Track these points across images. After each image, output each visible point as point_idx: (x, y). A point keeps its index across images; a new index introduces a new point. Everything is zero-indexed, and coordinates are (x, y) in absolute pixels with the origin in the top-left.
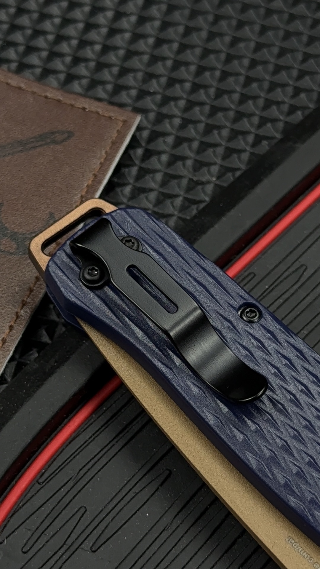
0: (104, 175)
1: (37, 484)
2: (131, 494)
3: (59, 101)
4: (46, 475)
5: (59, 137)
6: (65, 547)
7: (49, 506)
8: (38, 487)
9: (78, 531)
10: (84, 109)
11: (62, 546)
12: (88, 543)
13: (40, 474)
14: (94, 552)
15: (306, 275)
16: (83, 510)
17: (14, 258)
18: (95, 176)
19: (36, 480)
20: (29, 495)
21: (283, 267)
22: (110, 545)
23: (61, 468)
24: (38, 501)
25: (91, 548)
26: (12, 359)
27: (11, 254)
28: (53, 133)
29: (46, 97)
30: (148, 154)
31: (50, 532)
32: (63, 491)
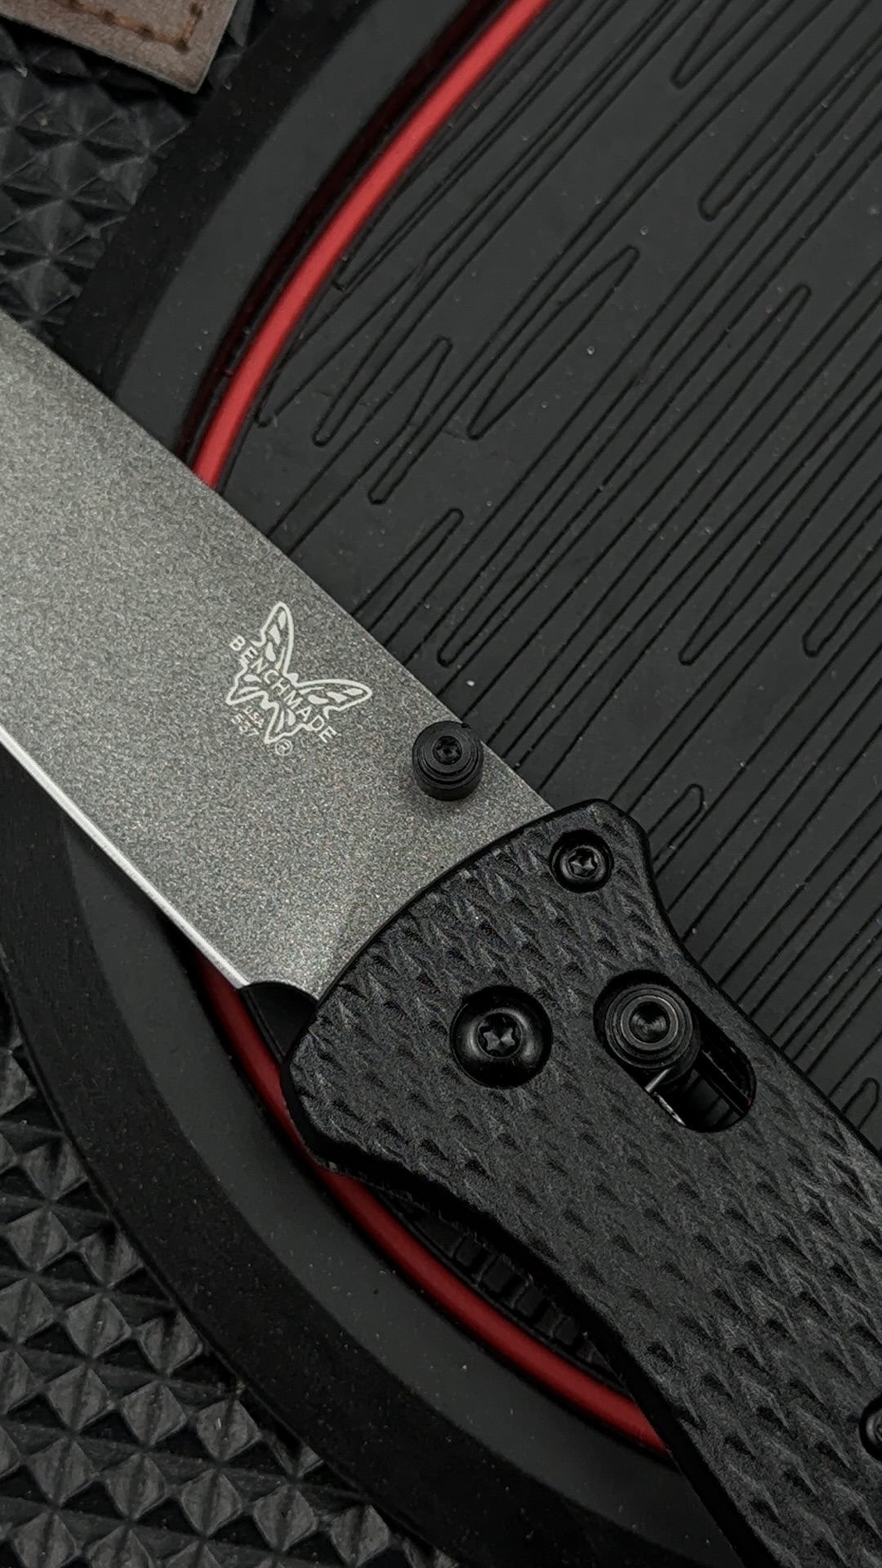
1: (334, 290)
2: (550, 307)
4: (353, 267)
6: (410, 430)
7: (367, 337)
8: (335, 294)
9: (435, 394)
11: (404, 428)
12: (462, 419)
13: (339, 265)
14: (475, 438)
16: (443, 345)
19: (331, 279)
20: (317, 316)
22: (511, 421)
23: (386, 248)
24: (338, 328)
25: (469, 429)
31: (374, 396)
32: (395, 303)
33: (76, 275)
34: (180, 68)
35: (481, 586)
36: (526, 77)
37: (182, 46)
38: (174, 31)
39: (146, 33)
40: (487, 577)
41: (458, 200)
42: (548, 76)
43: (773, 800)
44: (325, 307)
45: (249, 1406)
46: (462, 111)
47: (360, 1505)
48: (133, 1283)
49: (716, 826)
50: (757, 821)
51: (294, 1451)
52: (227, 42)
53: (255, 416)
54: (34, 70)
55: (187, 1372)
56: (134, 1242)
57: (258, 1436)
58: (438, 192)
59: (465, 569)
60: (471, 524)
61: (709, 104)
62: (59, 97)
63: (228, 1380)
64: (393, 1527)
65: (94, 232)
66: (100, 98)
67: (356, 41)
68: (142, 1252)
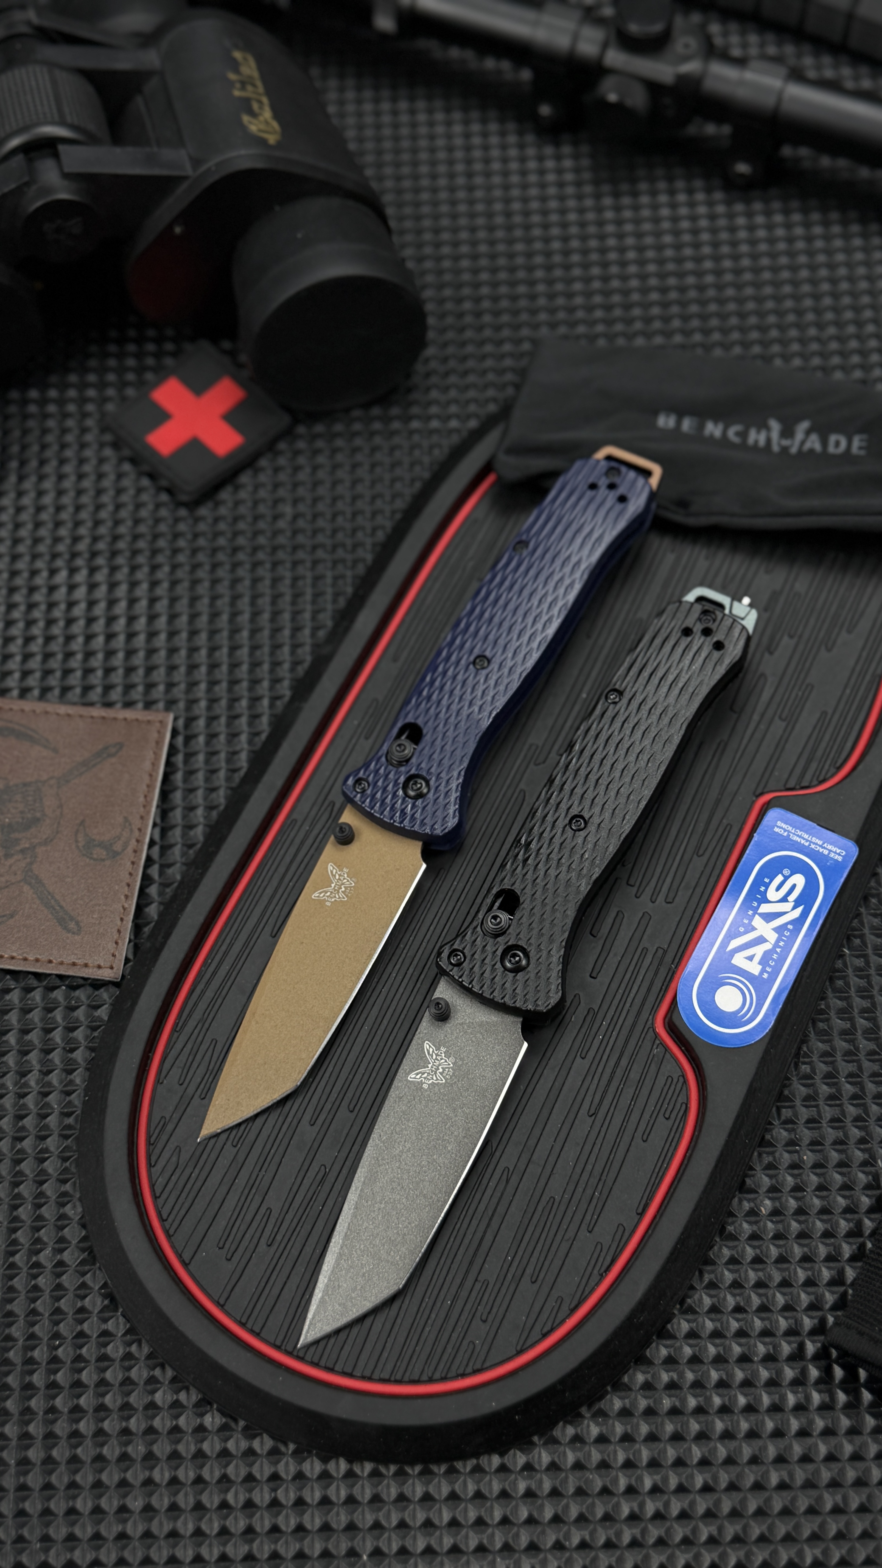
0: (157, 773)
3: (103, 718)
5: (113, 750)
7: (189, 1046)
8: (176, 1035)
10: (125, 719)
13: (176, 1024)
17: (108, 863)
18: (151, 775)
19: (174, 1030)
23: (190, 1015)
24: (179, 1046)
26: (130, 941)
27: (103, 860)
28: (106, 748)
29: (92, 717)
30: (188, 739)
31: (195, 1064)
32: (196, 1031)
33: (92, 1049)
34: (112, 975)
36: (224, 948)
37: (112, 968)
38: (108, 965)
39: (99, 967)
41: (209, 994)
42: (231, 945)
44: (174, 1040)
45: (218, 1410)
46: (205, 964)
47: (261, 1434)
48: (174, 1380)
49: (331, 1178)
51: (236, 1421)
52: (127, 960)
53: (158, 1082)
54: (67, 986)
55: (197, 1405)
56: (171, 1366)
57: (224, 1420)
58: (203, 992)
62: (77, 993)
63: (210, 1404)
64: (273, 1438)
65: (96, 1034)
66: (89, 990)
67: (165, 954)
68: (174, 1369)
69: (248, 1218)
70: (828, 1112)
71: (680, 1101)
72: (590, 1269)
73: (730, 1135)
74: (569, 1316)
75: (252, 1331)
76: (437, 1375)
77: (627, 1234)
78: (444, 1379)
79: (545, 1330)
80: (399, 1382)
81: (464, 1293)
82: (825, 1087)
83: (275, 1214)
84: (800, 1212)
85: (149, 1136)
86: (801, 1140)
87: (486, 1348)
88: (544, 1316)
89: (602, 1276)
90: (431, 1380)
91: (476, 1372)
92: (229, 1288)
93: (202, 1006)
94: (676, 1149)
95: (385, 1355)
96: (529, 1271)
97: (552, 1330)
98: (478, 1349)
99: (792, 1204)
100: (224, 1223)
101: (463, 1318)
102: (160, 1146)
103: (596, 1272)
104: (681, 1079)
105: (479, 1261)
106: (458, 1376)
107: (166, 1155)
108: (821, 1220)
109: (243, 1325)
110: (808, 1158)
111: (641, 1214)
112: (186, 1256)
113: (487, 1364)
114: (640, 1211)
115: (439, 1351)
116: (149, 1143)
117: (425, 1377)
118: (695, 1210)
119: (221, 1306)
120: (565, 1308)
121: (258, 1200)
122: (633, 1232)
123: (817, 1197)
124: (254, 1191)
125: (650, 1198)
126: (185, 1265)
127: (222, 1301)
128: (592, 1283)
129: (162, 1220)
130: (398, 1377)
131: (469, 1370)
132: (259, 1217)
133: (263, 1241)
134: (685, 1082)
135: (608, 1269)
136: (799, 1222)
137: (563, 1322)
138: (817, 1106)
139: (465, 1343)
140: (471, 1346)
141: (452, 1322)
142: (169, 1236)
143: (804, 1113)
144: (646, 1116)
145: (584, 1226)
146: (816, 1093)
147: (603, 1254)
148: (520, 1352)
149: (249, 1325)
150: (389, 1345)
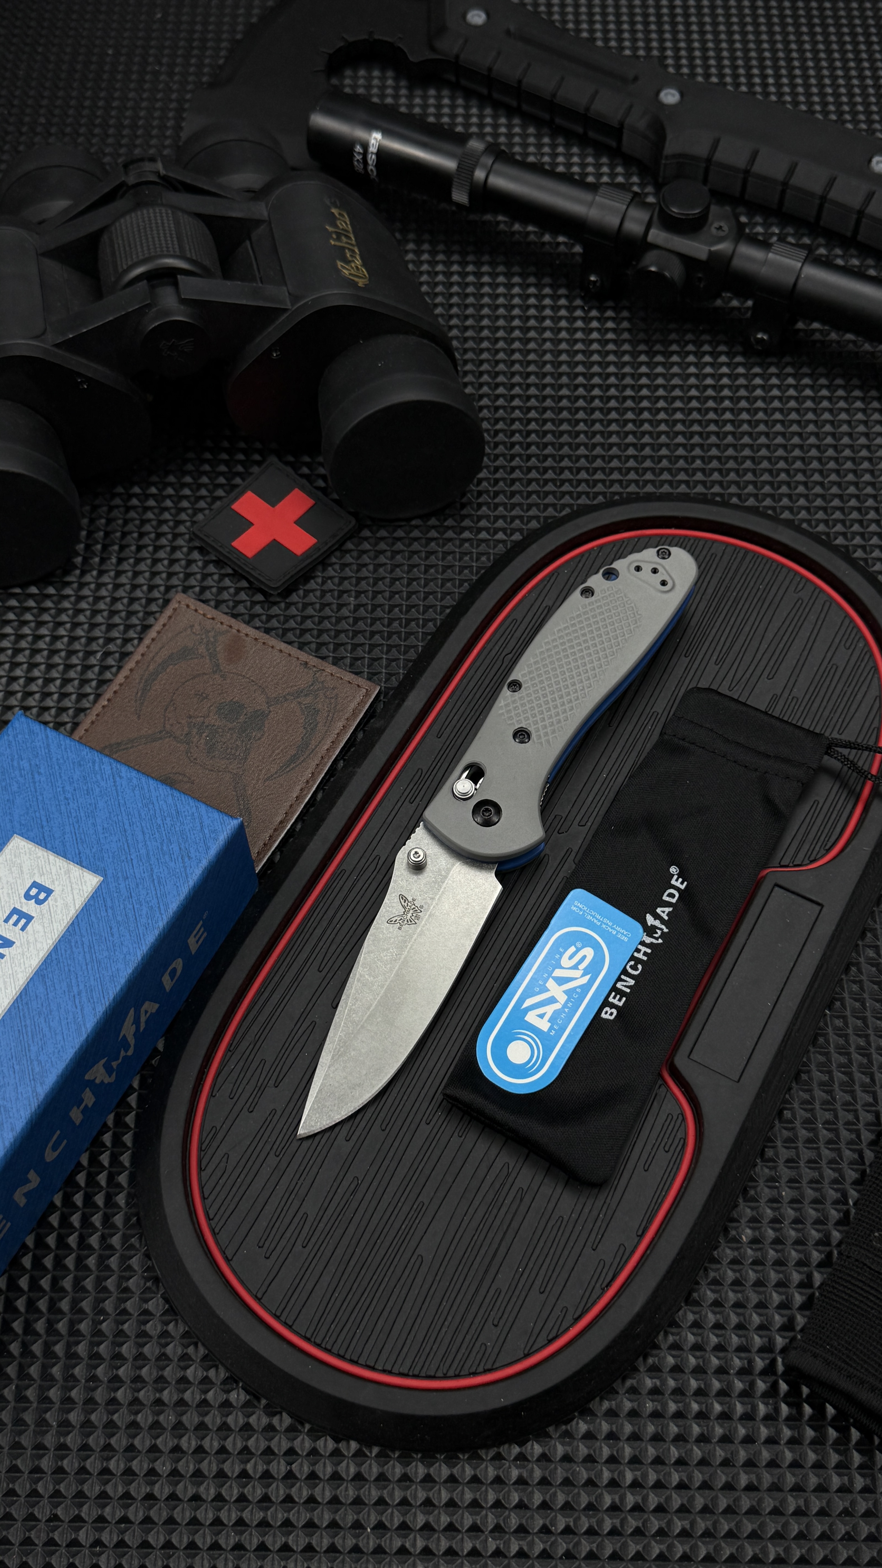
6: (257, 1088)
7: (241, 1064)
9: (263, 1077)
11: (255, 1088)
12: (272, 1082)
13: (230, 1044)
15: (381, 863)
16: (263, 1061)
19: (228, 1049)
21: (363, 861)
22: (286, 1080)
23: (243, 1037)
31: (245, 1081)
32: (248, 1052)
35: (284, 1130)
40: (286, 1127)
42: (283, 977)
43: (379, 1176)
46: (259, 993)
50: (375, 1183)
53: (211, 1095)
55: (225, 1382)
57: (248, 1397)
59: (280, 1126)
60: (279, 1113)
61: (330, 975)
64: (291, 1417)
68: (206, 1348)
69: (287, 1221)
70: (806, 1154)
71: (679, 1135)
72: (593, 1283)
73: (723, 1168)
74: (572, 1325)
75: (285, 1324)
76: (451, 1373)
77: (627, 1254)
78: (457, 1376)
79: (550, 1337)
80: (416, 1376)
81: (479, 1299)
82: (804, 1132)
83: (311, 1219)
84: (777, 1241)
85: (201, 1143)
86: (780, 1177)
87: (496, 1350)
88: (550, 1324)
89: (604, 1291)
90: (445, 1377)
91: (486, 1371)
92: (267, 1283)
93: (255, 1029)
94: (674, 1179)
95: (405, 1350)
96: (538, 1283)
97: (556, 1337)
98: (489, 1350)
99: (771, 1234)
100: (265, 1224)
101: (477, 1321)
102: (210, 1152)
103: (598, 1285)
104: (680, 1117)
105: (493, 1270)
106: (470, 1374)
107: (216, 1160)
108: (796, 1250)
109: (277, 1317)
110: (786, 1193)
111: (641, 1236)
112: (229, 1253)
113: (497, 1365)
114: (640, 1233)
115: (454, 1350)
116: (200, 1149)
117: (440, 1374)
118: (689, 1234)
119: (259, 1300)
120: (569, 1319)
121: (296, 1204)
122: (633, 1252)
123: (793, 1229)
124: (293, 1196)
125: (650, 1221)
126: (228, 1260)
127: (259, 1296)
128: (594, 1296)
129: (209, 1219)
130: (416, 1372)
131: (481, 1369)
132: (296, 1220)
133: (299, 1242)
134: (684, 1119)
135: (609, 1285)
136: (776, 1251)
137: (567, 1330)
138: (796, 1148)
139: (478, 1345)
140: (483, 1348)
141: (466, 1325)
142: (214, 1234)
143: (785, 1154)
144: (648, 1147)
145: (589, 1244)
146: (796, 1136)
147: (605, 1271)
148: (527, 1356)
149: (283, 1318)
150: (409, 1342)
